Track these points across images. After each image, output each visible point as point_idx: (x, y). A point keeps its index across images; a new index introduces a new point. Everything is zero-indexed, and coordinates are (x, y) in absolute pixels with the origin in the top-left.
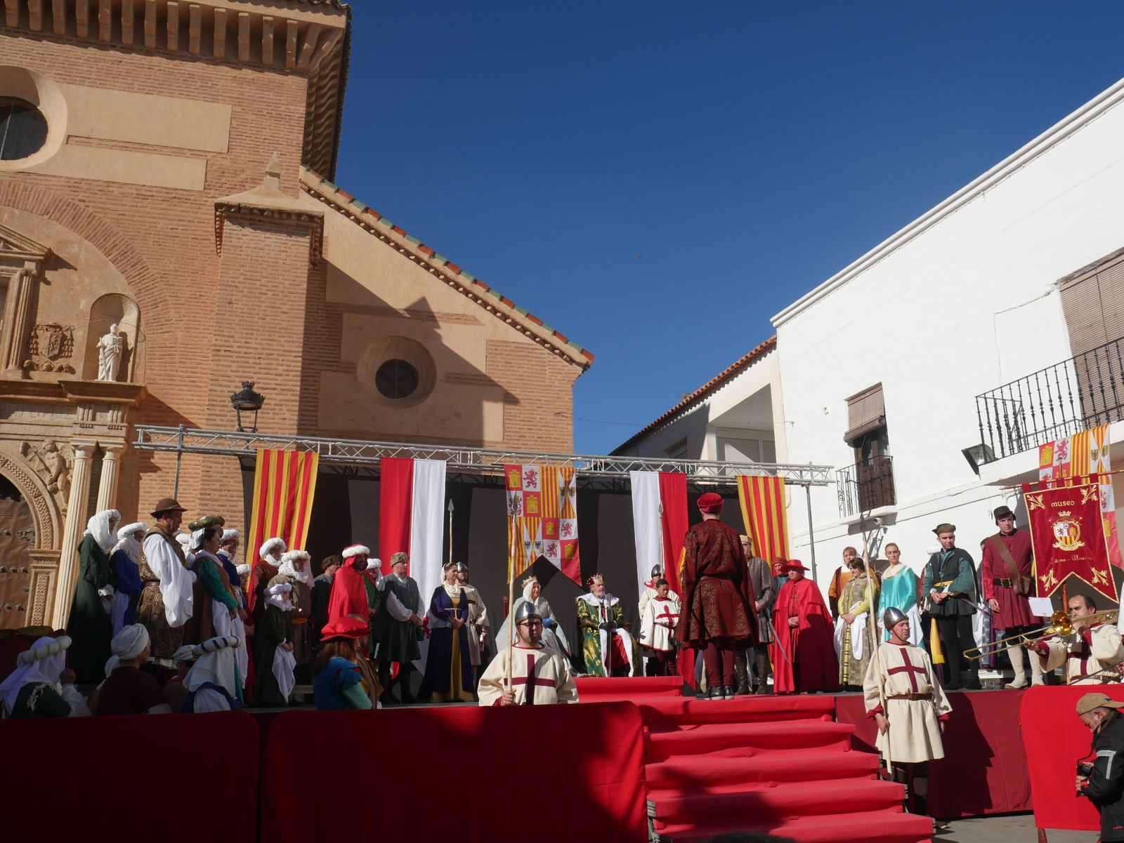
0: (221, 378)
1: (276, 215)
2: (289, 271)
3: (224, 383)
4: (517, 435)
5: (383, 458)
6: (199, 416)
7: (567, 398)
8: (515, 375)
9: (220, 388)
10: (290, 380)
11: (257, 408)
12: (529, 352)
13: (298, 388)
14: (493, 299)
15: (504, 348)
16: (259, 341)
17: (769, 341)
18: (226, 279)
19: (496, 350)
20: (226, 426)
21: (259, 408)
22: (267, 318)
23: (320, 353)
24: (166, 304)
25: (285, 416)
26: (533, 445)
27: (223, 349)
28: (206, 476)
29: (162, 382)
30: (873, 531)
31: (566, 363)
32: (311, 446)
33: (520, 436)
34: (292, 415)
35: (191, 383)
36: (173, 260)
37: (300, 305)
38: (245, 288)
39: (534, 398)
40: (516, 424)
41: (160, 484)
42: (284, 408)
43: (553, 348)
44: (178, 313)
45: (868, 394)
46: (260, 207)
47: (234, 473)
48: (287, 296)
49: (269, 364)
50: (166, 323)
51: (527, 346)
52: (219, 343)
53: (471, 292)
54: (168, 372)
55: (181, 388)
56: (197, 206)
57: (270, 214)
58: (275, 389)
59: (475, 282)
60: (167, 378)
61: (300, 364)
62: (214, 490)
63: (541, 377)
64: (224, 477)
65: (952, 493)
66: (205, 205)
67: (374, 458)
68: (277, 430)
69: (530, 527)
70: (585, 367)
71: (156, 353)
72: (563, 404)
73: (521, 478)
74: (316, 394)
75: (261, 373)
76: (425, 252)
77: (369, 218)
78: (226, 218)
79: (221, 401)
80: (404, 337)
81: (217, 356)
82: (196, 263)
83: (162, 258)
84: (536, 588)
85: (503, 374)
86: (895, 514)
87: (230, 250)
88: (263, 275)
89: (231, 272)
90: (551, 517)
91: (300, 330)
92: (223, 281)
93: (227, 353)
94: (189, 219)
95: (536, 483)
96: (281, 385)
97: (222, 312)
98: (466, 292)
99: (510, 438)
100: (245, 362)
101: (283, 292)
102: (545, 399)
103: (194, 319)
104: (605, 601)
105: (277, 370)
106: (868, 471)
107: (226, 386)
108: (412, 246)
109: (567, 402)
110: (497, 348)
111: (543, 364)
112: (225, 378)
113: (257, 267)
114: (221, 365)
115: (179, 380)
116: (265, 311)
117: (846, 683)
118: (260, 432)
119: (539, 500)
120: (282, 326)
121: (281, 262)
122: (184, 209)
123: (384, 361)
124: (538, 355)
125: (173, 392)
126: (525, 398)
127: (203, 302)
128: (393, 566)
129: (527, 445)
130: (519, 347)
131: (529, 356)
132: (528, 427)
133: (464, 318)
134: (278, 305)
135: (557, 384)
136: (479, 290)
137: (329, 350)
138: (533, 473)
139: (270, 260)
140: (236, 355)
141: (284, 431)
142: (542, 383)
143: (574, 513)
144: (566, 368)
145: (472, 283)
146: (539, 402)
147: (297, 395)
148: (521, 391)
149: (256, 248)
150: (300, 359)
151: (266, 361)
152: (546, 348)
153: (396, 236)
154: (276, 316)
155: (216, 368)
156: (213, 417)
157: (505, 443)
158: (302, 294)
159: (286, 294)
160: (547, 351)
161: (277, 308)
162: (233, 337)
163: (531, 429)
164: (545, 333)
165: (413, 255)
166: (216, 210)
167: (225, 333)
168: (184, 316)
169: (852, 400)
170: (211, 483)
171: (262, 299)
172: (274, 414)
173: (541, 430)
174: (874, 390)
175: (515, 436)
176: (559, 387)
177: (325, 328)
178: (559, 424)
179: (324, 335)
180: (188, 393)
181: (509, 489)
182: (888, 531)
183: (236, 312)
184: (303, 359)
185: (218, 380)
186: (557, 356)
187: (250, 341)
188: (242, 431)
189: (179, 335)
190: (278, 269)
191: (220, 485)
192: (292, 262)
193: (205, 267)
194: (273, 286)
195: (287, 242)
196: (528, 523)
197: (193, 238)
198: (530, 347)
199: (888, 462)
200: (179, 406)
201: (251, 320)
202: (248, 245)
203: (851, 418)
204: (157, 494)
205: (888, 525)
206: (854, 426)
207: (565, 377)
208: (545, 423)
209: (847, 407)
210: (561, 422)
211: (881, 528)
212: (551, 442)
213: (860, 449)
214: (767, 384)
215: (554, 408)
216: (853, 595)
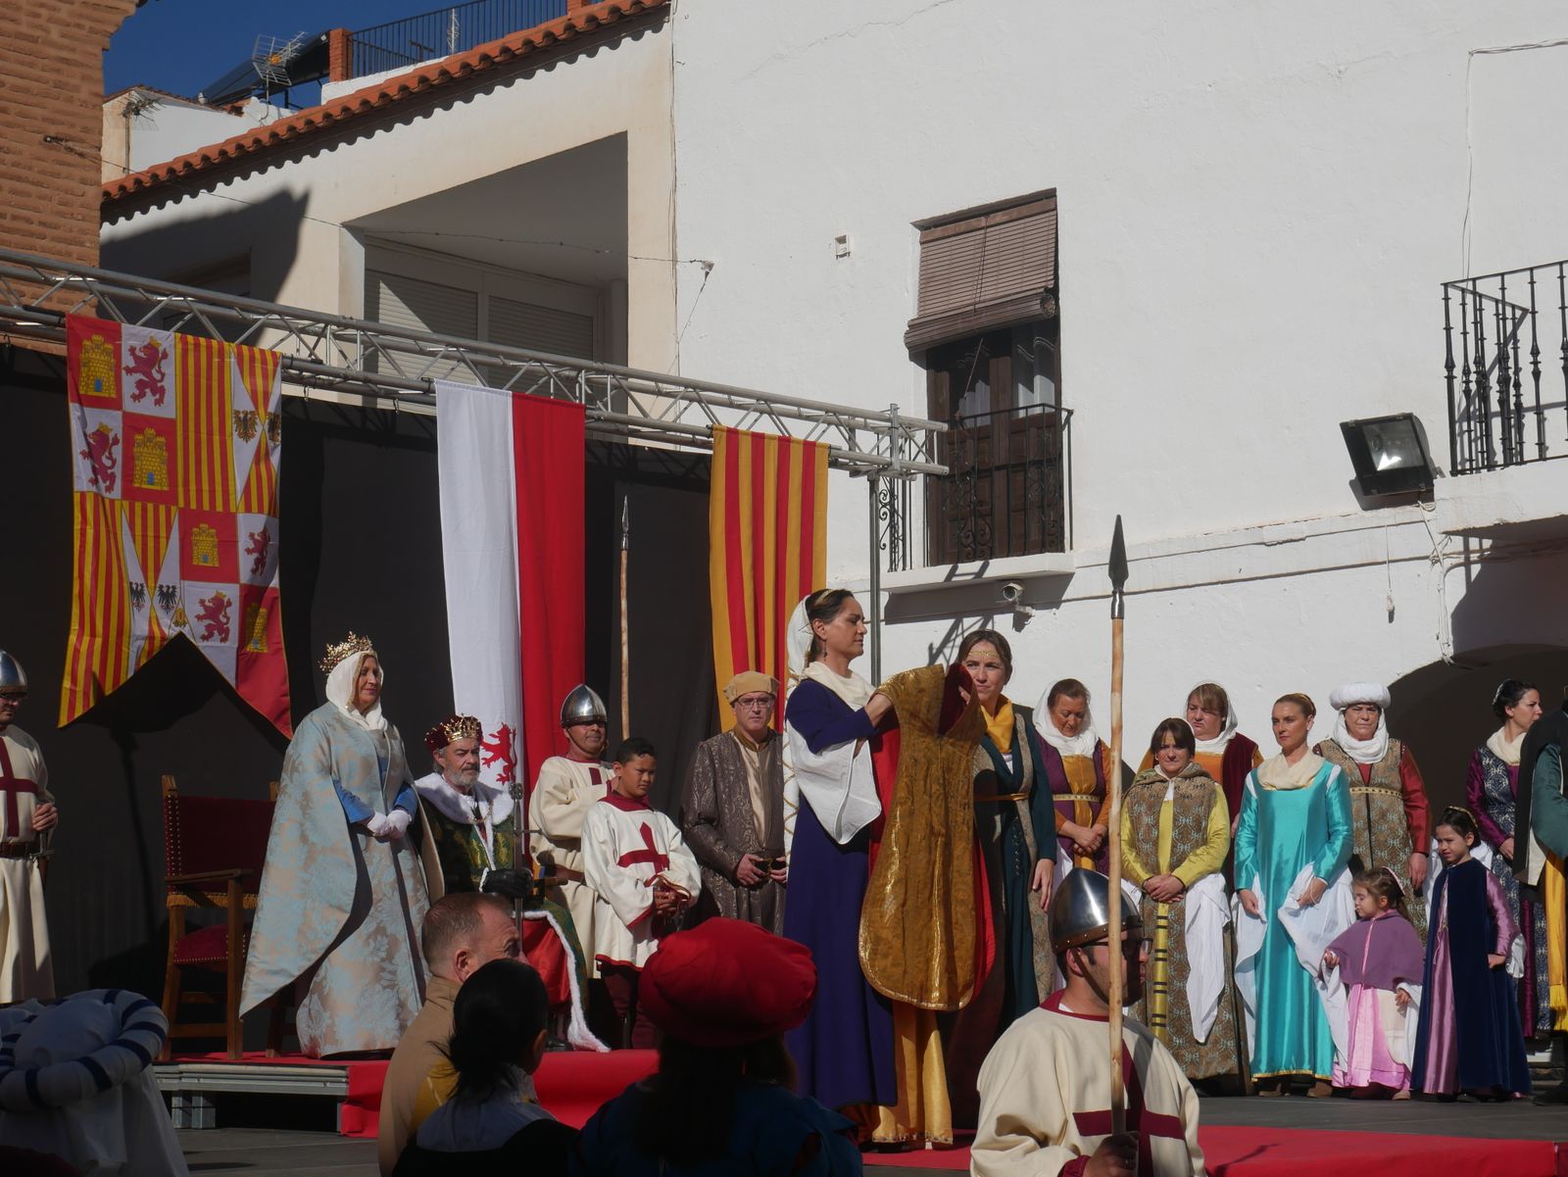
7: (86, 91)
30: (968, 622)
45: (999, 217)
65: (1269, 535)
72: (75, 108)
73: (118, 365)
86: (1064, 579)
102: (19, 82)
106: (970, 443)
119: (171, 447)
135: (55, 34)
138: (151, 357)
169: (934, 229)
174: (1025, 210)
176: (61, 47)
178: (58, 176)
182: (1030, 624)
199: (1052, 424)
203: (928, 282)
205: (1033, 606)
206: (941, 306)
207: (81, 16)
208: (13, 165)
209: (918, 248)
210: (64, 170)
211: (1010, 616)
212: (31, 234)
213: (945, 376)
214: (618, 131)
215: (45, 119)
216: (1175, 825)
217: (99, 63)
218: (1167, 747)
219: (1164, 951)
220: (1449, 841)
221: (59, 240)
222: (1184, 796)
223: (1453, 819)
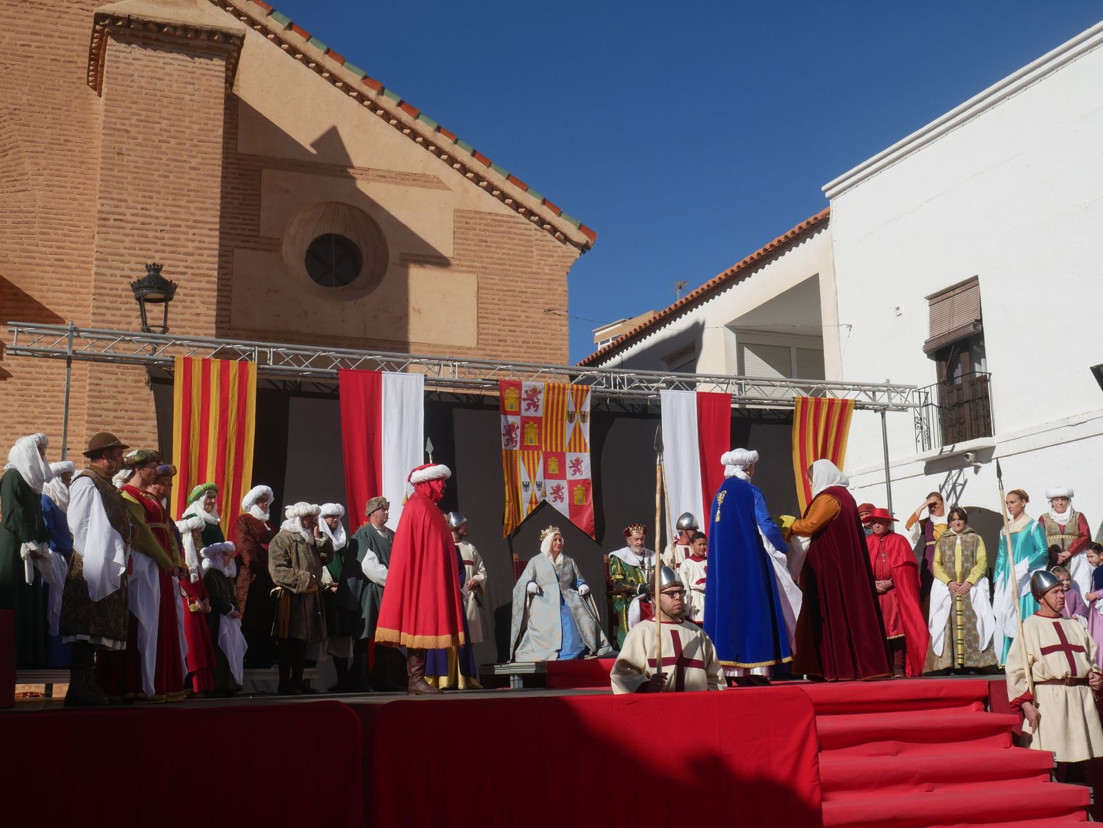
0: (110, 257)
1: (179, 33)
2: (198, 111)
3: (115, 264)
4: (495, 338)
5: (342, 370)
6: (70, 308)
7: (560, 290)
8: (492, 258)
9: (110, 271)
10: (205, 262)
11: (167, 299)
12: (509, 227)
13: (215, 273)
14: (463, 154)
15: (478, 221)
16: (160, 207)
17: (819, 216)
18: (113, 120)
19: (466, 223)
20: (119, 323)
21: (171, 299)
22: (172, 176)
23: (232, 223)
24: (19, 152)
25: (198, 311)
26: (517, 352)
27: (112, 217)
28: (95, 391)
29: (17, 260)
31: (559, 243)
32: (244, 352)
33: (499, 341)
34: (208, 309)
35: (56, 263)
36: (26, 89)
37: (214, 159)
38: (139, 133)
39: (518, 289)
40: (494, 324)
41: (20, 400)
42: (197, 299)
43: (542, 222)
44: (36, 164)
45: (958, 291)
46: (158, 20)
47: (132, 387)
48: (196, 146)
49: (176, 239)
50: (19, 178)
51: (508, 219)
52: (105, 208)
53: (432, 144)
54: (25, 246)
55: (43, 268)
56: (57, 15)
57: (171, 31)
58: (184, 273)
59: (438, 129)
60: (25, 254)
61: (217, 240)
62: (107, 410)
63: (527, 262)
64: (119, 392)
65: (1072, 422)
66: (67, 13)
67: (328, 370)
68: (189, 330)
69: (529, 463)
70: (584, 248)
71: (7, 220)
72: (556, 297)
73: (520, 398)
74: (229, 280)
75: (164, 251)
76: (372, 87)
77: (294, 37)
78: (109, 34)
79: (112, 289)
80: (344, 204)
81: (104, 226)
82: (58, 94)
83: (9, 86)
84: (558, 542)
85: (475, 256)
86: (992, 449)
87: (116, 79)
88: (162, 115)
89: (119, 110)
90: (554, 450)
91: (216, 193)
92: (109, 123)
93: (118, 223)
94: (46, 32)
95: (537, 406)
96: (192, 268)
97: (108, 167)
98: (426, 144)
99: (486, 342)
100: (142, 236)
101: (191, 140)
102: (533, 290)
103: (57, 172)
104: (646, 560)
105: (187, 247)
106: (955, 392)
107: (118, 268)
108: (353, 78)
109: (560, 295)
110: (469, 220)
111: (529, 243)
112: (116, 258)
113: (154, 105)
114: (111, 240)
115: (41, 259)
116: (168, 165)
117: (962, 665)
118: (174, 332)
119: (540, 429)
120: (192, 187)
121: (188, 97)
122: (37, 17)
123: (316, 236)
124: (524, 232)
125: (33, 274)
126: (506, 289)
127: (70, 150)
128: (370, 515)
129: (509, 352)
130: (497, 220)
131: (510, 233)
132: (511, 328)
133: (423, 179)
134: (185, 158)
135: (547, 270)
136: (444, 141)
137: (245, 220)
138: (535, 392)
139: (172, 94)
140: (130, 225)
141: (198, 331)
142: (528, 270)
143: (585, 445)
144: (559, 250)
145: (435, 131)
146: (524, 295)
147: (214, 282)
148: (499, 280)
149: (152, 78)
150: (217, 233)
151: (171, 235)
152: (531, 221)
153: (331, 64)
154: (183, 173)
155: (103, 243)
156: (103, 311)
157: (480, 349)
158: (217, 143)
159: (195, 142)
160: (534, 226)
161: (184, 161)
162: (125, 201)
163: (514, 331)
164: (532, 201)
165: (354, 90)
166: (96, 23)
167: (115, 196)
168: (45, 169)
169: (935, 299)
170: (102, 401)
171: (163, 150)
172: (184, 307)
173: (527, 332)
174: (968, 286)
175: (492, 340)
176: (549, 275)
177: (239, 189)
178: (551, 324)
179: (236, 198)
180: (54, 275)
181: (506, 413)
182: (981, 471)
183: (128, 166)
184: (220, 233)
185: (106, 260)
186: (546, 233)
187: (148, 206)
188: (149, 331)
189: (39, 194)
190: (184, 107)
191: (115, 404)
192: (201, 98)
193: (72, 101)
194: (177, 131)
195: (194, 70)
196: (526, 458)
197: (52, 60)
198: (512, 219)
199: (985, 380)
200: (42, 294)
201: (150, 177)
202: (141, 74)
203: (933, 322)
204: (16, 414)
205: (981, 462)
206: (938, 332)
207: (557, 261)
208: (532, 322)
209: (928, 308)
210: (553, 322)
211: (973, 467)
212: (541, 348)
213: (944, 363)
214: (814, 274)
215: (544, 303)
216: (963, 555)
217: (566, 279)
218: (955, 520)
219: (961, 611)
220: (1091, 557)
221: (552, 349)
222: (965, 542)
223: (1093, 546)
